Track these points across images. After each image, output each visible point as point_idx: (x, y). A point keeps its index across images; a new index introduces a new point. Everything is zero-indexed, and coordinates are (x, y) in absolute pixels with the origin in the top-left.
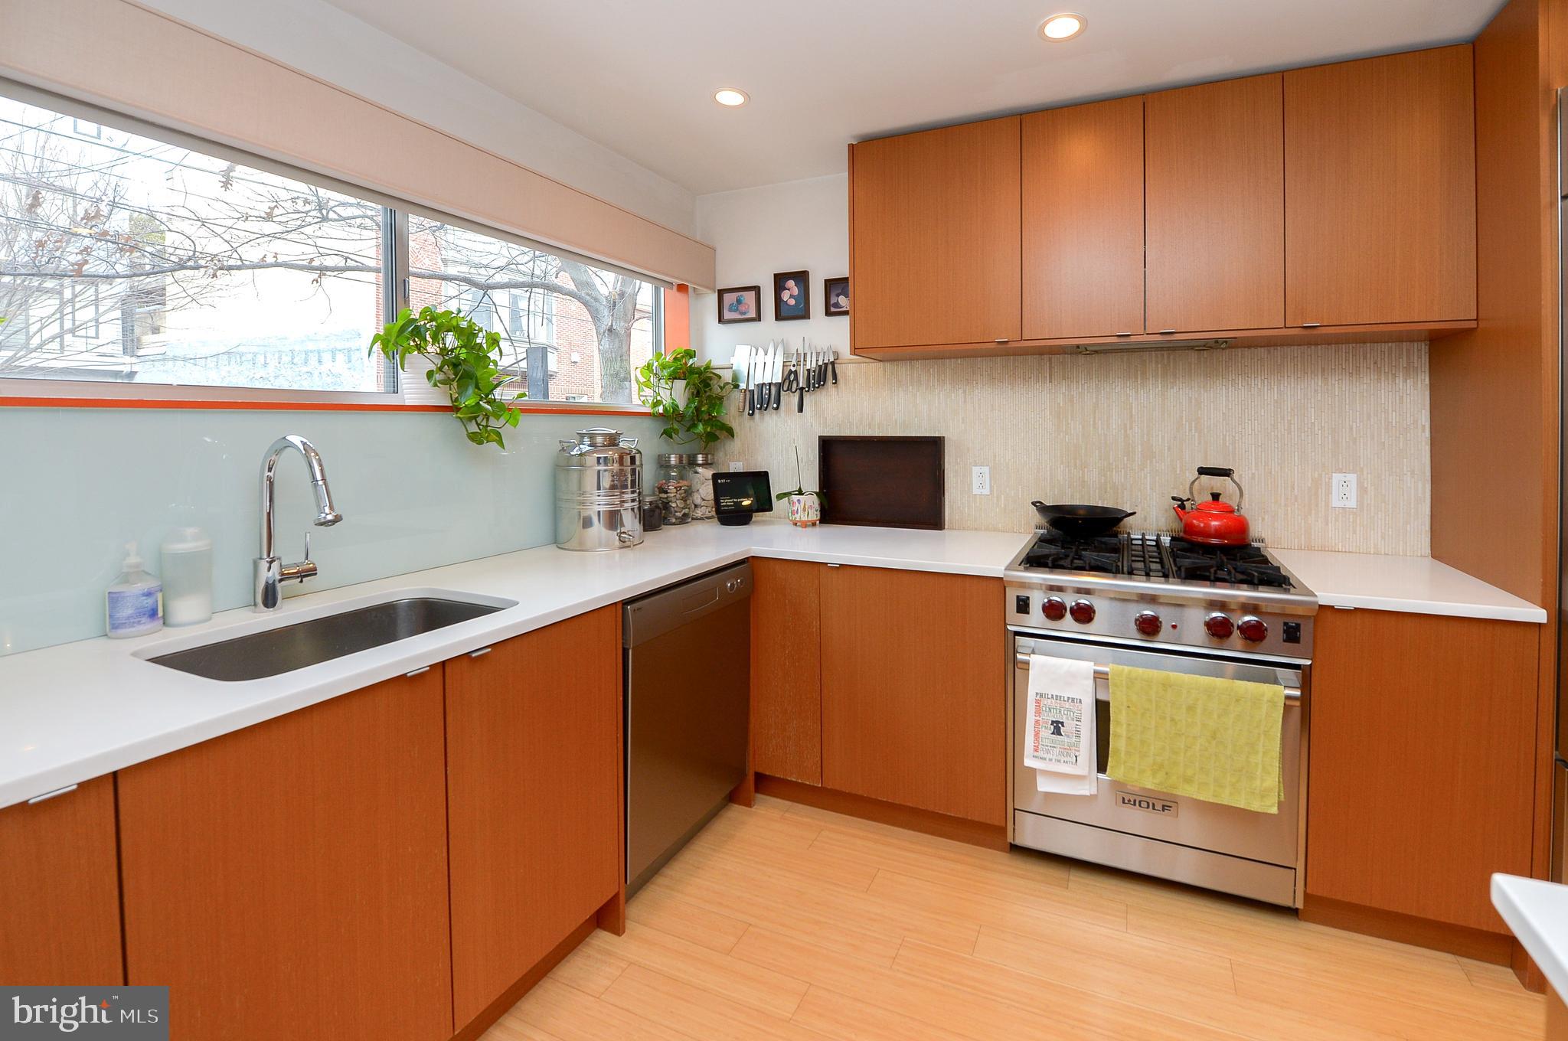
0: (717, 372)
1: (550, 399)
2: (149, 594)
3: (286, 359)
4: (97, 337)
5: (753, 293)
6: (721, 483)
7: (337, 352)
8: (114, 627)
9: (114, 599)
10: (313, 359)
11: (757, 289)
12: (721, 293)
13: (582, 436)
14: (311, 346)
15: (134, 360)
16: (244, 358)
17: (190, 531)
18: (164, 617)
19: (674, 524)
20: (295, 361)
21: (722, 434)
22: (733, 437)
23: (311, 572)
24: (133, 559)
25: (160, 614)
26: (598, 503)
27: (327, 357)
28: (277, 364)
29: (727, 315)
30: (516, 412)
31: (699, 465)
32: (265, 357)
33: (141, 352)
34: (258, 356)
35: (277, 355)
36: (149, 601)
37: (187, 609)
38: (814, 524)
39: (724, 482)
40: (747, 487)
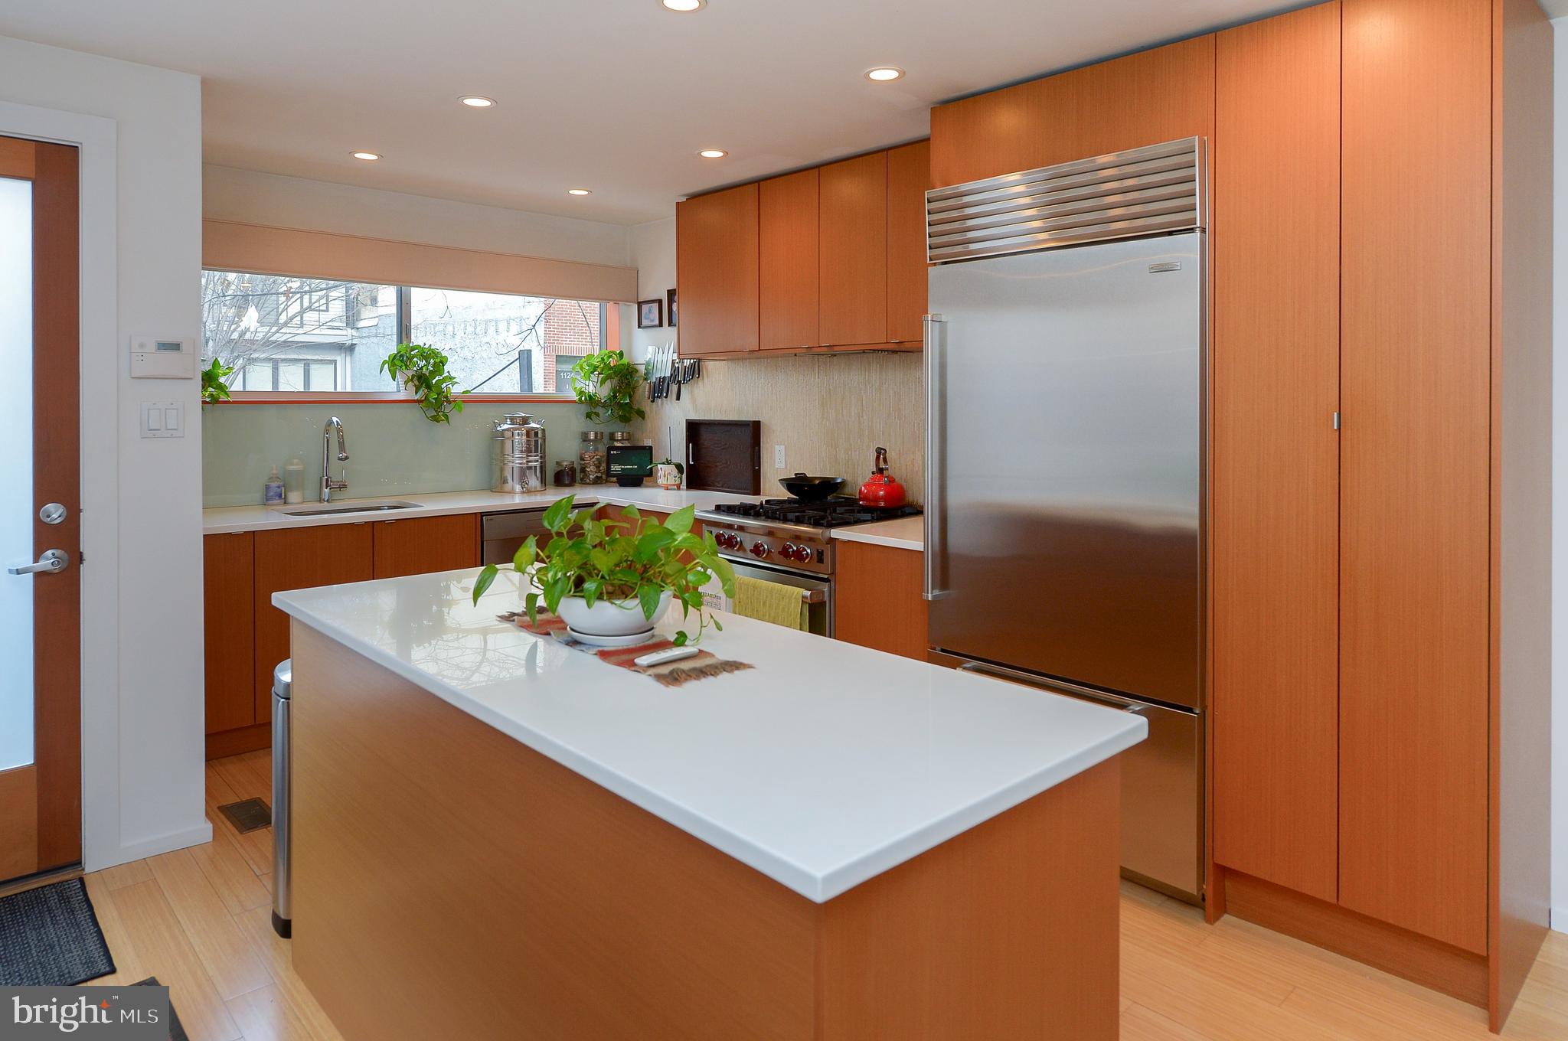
0: (635, 367)
1: (534, 391)
2: (279, 487)
3: (470, 329)
4: (327, 310)
5: (656, 305)
6: (614, 454)
7: (511, 321)
8: (267, 500)
9: (267, 487)
10: (491, 330)
11: (660, 302)
12: (640, 304)
13: (506, 418)
14: (490, 315)
15: (354, 332)
16: (437, 329)
17: (295, 461)
18: (285, 498)
19: (588, 484)
20: (477, 331)
21: (635, 416)
22: (643, 418)
23: (345, 486)
24: (274, 472)
25: (283, 497)
26: (517, 460)
27: (502, 326)
28: (463, 335)
29: (644, 322)
30: (460, 403)
31: (618, 440)
32: (454, 328)
33: (361, 324)
34: (448, 326)
35: (463, 326)
36: (279, 490)
37: (294, 497)
38: (679, 488)
39: (615, 452)
40: (633, 458)
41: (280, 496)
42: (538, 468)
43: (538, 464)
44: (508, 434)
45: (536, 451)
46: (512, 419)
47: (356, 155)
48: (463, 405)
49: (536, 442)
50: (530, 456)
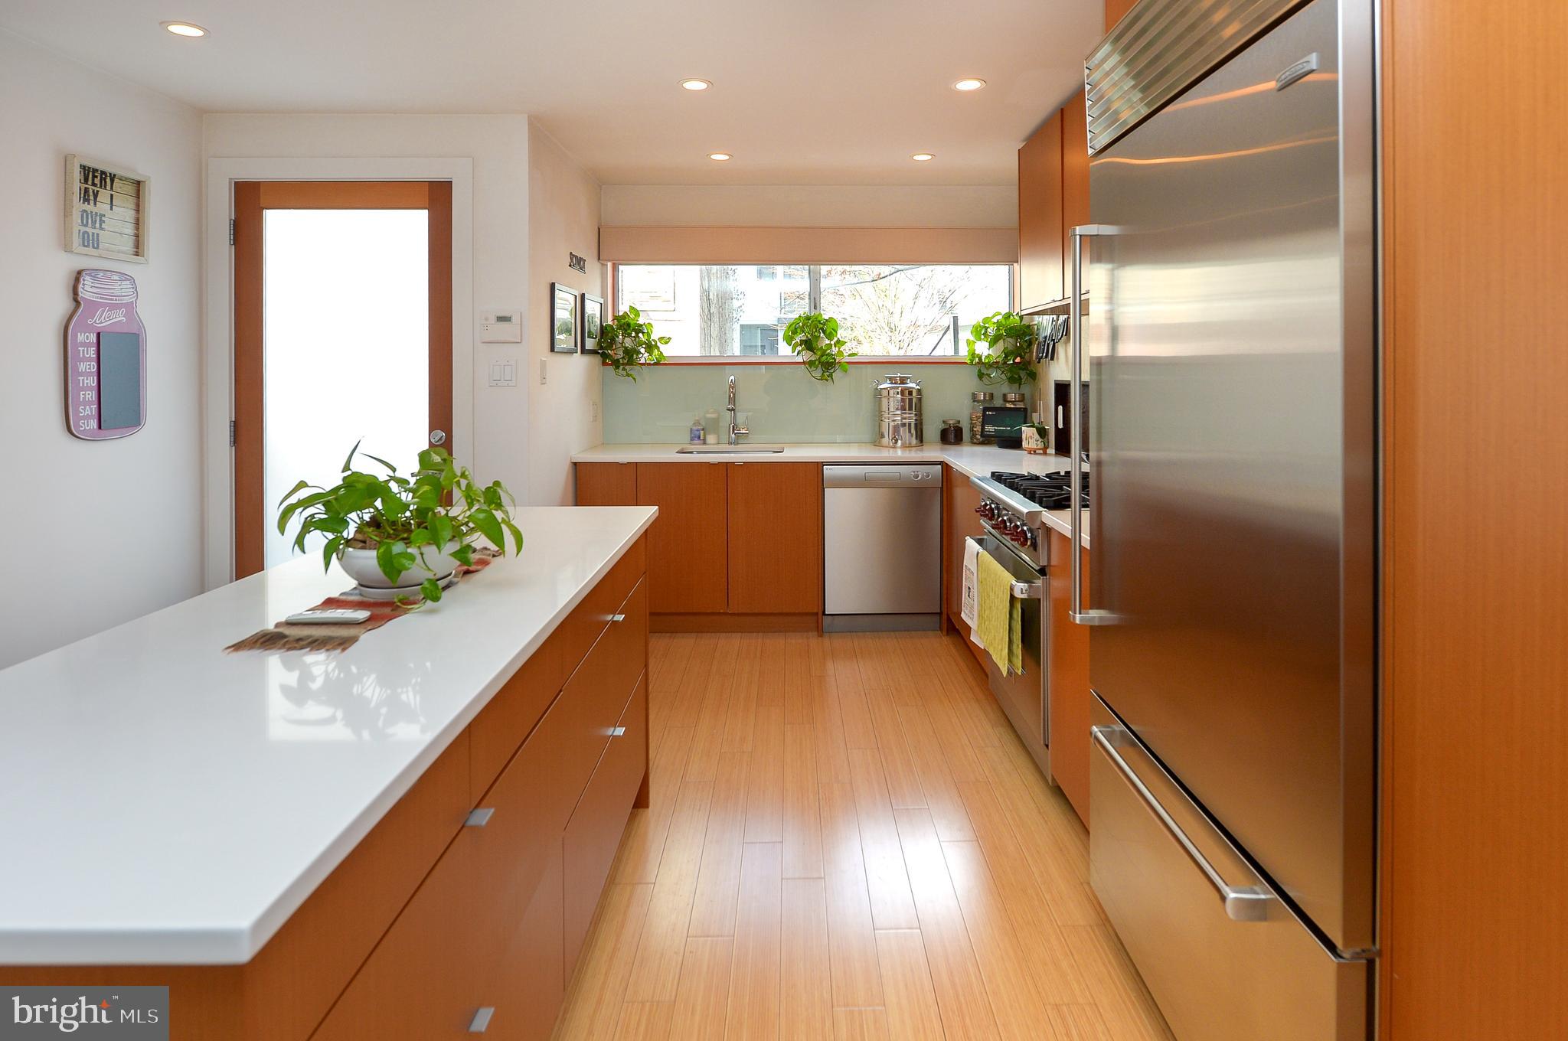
6: (989, 415)
13: (886, 378)
18: (704, 440)
19: (975, 443)
21: (1025, 378)
25: (702, 439)
26: (892, 416)
30: (844, 364)
37: (711, 439)
38: (1045, 453)
39: (990, 413)
40: (1008, 419)
41: (699, 437)
42: (913, 426)
43: (913, 422)
44: (885, 393)
45: (910, 409)
46: (891, 379)
47: (713, 157)
48: (847, 366)
49: (911, 401)
50: (906, 413)
